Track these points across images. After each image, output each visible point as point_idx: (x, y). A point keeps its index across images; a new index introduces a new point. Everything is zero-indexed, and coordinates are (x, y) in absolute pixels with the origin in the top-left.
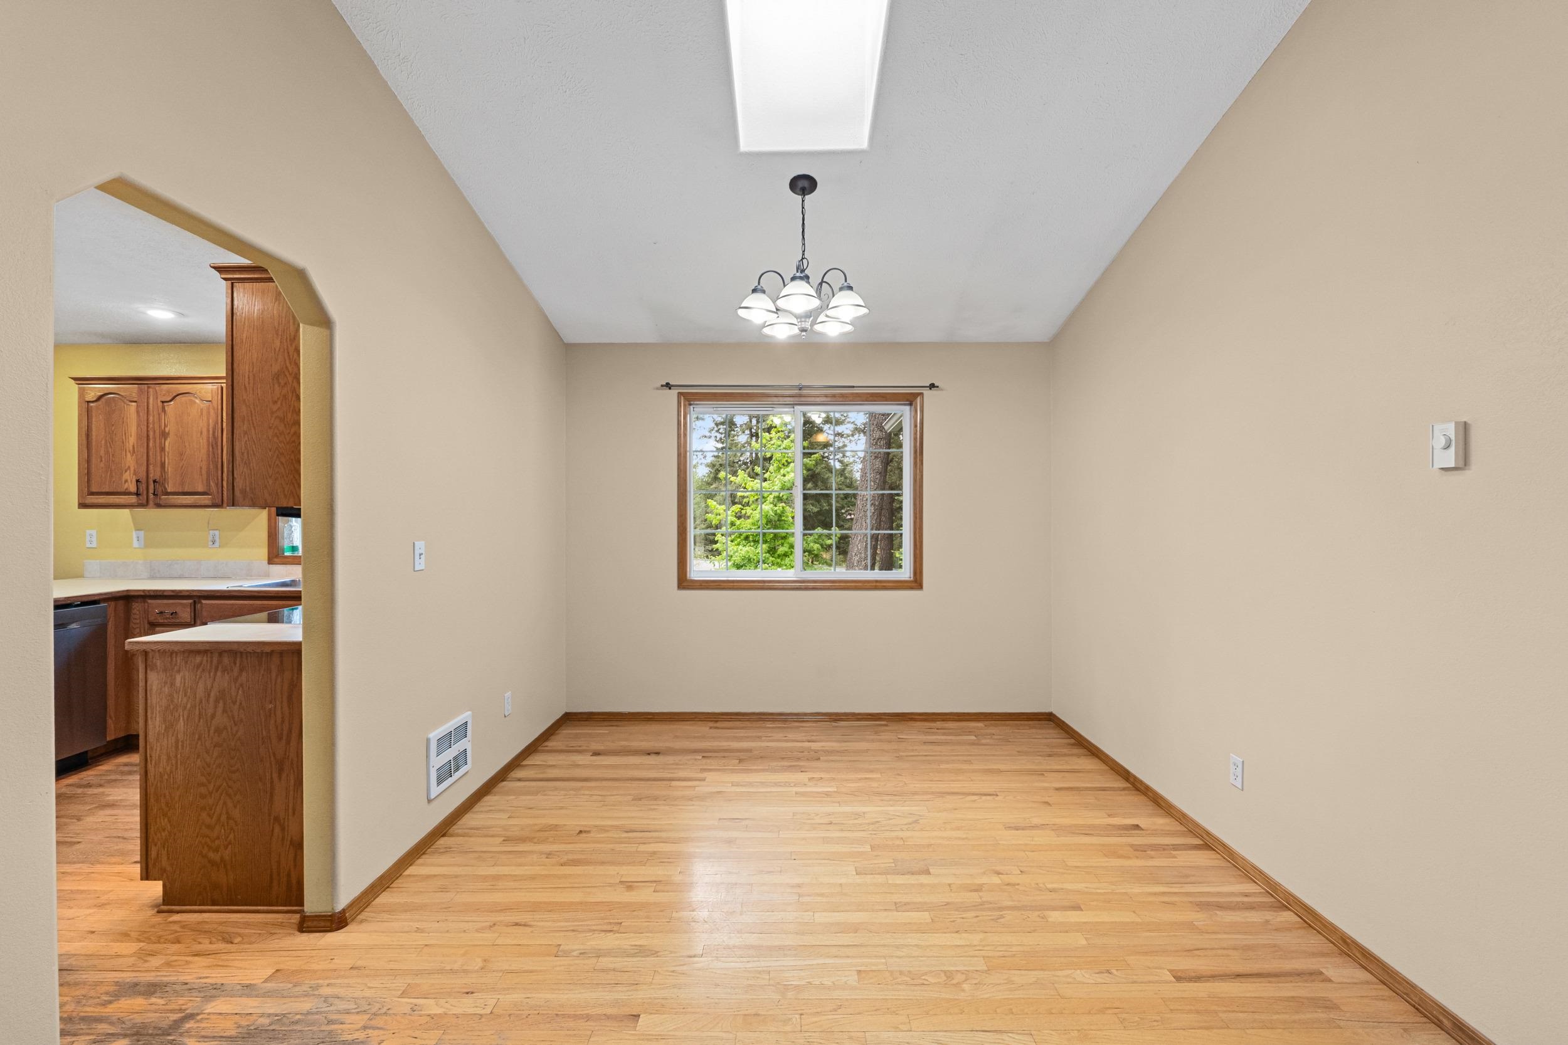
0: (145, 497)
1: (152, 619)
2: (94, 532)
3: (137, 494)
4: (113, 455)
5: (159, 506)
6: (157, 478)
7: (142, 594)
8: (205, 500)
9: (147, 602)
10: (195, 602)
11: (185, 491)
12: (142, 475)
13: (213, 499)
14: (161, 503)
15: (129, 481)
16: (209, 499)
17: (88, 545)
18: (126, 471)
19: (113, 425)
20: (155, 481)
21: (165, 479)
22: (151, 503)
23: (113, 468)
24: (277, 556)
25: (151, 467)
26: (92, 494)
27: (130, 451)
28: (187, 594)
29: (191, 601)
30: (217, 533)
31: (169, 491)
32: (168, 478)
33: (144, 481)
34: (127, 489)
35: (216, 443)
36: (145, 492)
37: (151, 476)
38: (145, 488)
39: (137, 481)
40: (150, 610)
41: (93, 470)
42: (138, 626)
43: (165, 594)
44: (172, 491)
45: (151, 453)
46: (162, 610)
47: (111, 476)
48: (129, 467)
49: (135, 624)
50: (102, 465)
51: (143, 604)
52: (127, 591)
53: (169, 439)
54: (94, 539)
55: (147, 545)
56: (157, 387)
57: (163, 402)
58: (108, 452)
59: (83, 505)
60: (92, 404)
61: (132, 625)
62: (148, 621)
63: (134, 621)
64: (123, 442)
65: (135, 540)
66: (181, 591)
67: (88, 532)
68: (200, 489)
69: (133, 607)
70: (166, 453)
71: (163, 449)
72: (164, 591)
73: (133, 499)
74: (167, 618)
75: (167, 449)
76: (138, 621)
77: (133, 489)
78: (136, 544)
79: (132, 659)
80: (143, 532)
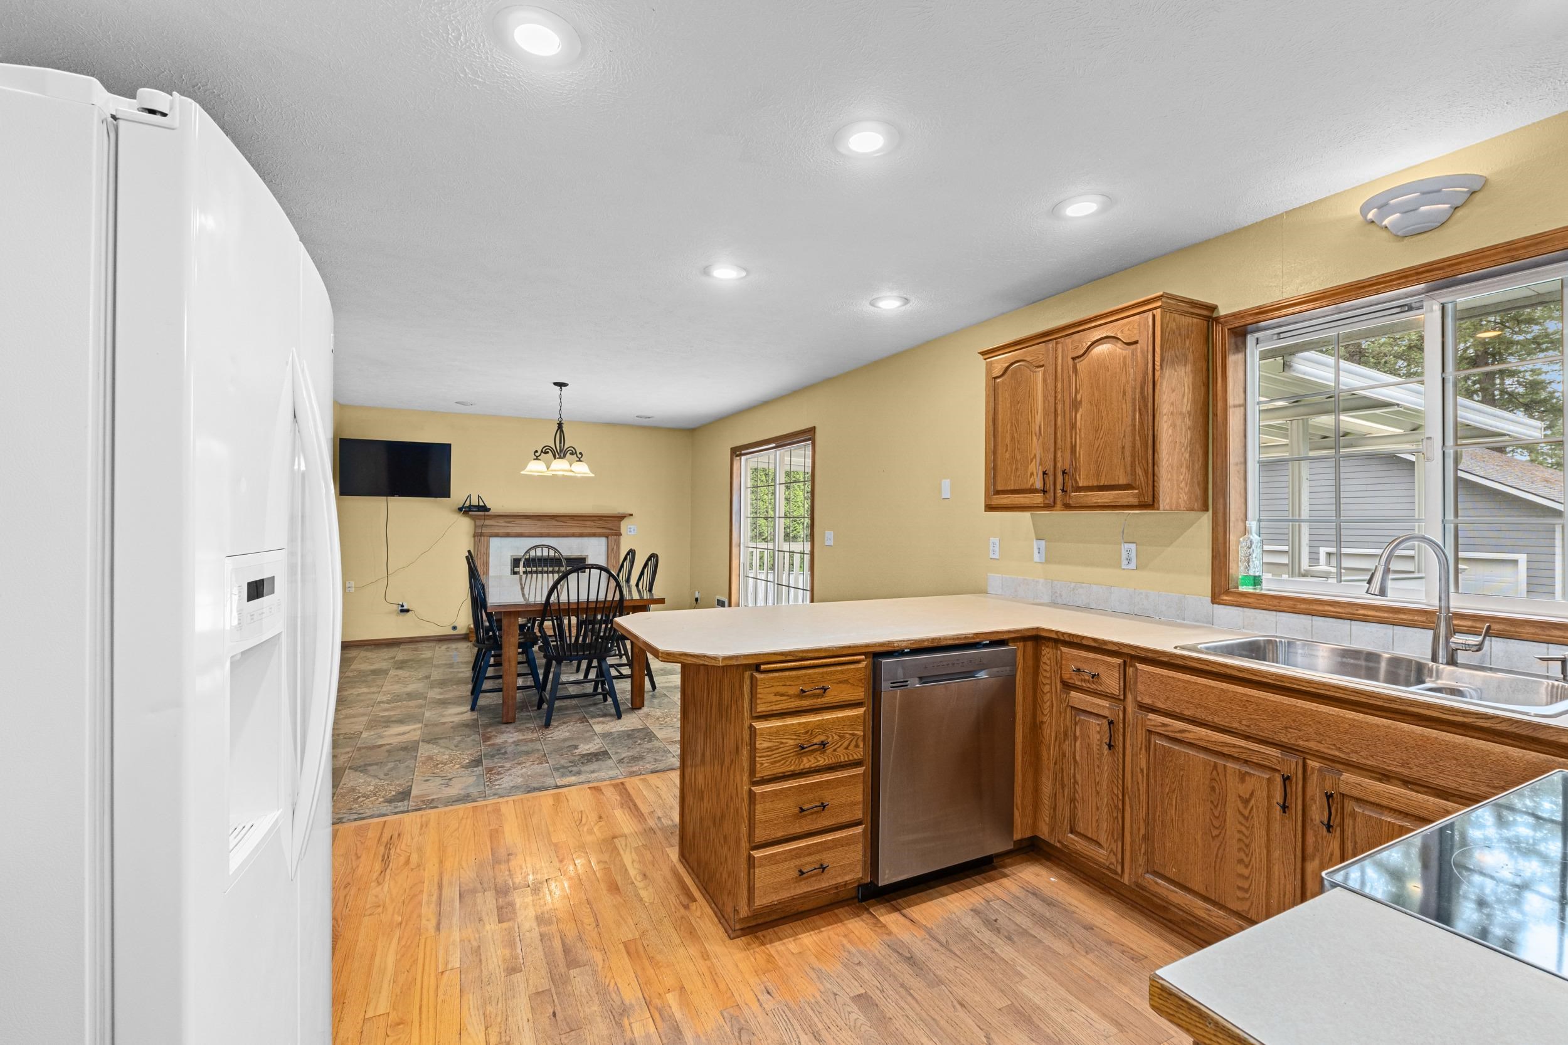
0: (1052, 494)
1: (1066, 676)
2: (996, 540)
3: (1044, 491)
4: (1018, 441)
5: (1068, 507)
6: (1067, 467)
7: (1054, 636)
8: (1129, 497)
9: (1060, 650)
10: (1125, 662)
11: (1102, 484)
12: (1049, 466)
13: (1141, 495)
14: (1071, 502)
15: (1035, 474)
16: (1134, 495)
17: (992, 556)
18: (1031, 462)
19: (1019, 403)
20: (1064, 472)
21: (1075, 469)
22: (1059, 503)
23: (1019, 458)
24: (1227, 592)
25: (1059, 454)
26: (998, 492)
27: (1036, 435)
28: (1115, 648)
29: (1119, 661)
30: (1133, 546)
31: (1080, 485)
32: (1080, 466)
33: (1051, 473)
34: (1032, 485)
35: (1146, 406)
36: (1052, 488)
37: (1059, 465)
38: (1052, 483)
39: (1044, 473)
40: (1063, 662)
41: (999, 463)
42: (1049, 682)
43: (1084, 642)
44: (1085, 485)
45: (1059, 435)
46: (1080, 665)
47: (1016, 469)
48: (1035, 455)
49: (1045, 677)
50: (1007, 455)
51: (1055, 651)
52: (1037, 628)
53: (1080, 410)
54: (997, 548)
55: (1048, 561)
56: (1068, 340)
57: (1074, 359)
58: (1013, 438)
59: (989, 508)
60: (998, 380)
61: (1041, 678)
62: (1061, 677)
63: (1045, 674)
64: (1029, 424)
65: (1036, 551)
66: (1105, 642)
67: (992, 539)
68: (1122, 481)
69: (1043, 653)
70: (1078, 431)
71: (1073, 426)
72: (1083, 637)
73: (1038, 498)
74: (1085, 681)
75: (1078, 424)
76: (1048, 675)
77: (1039, 485)
78: (1036, 558)
79: (1040, 728)
80: (1043, 542)
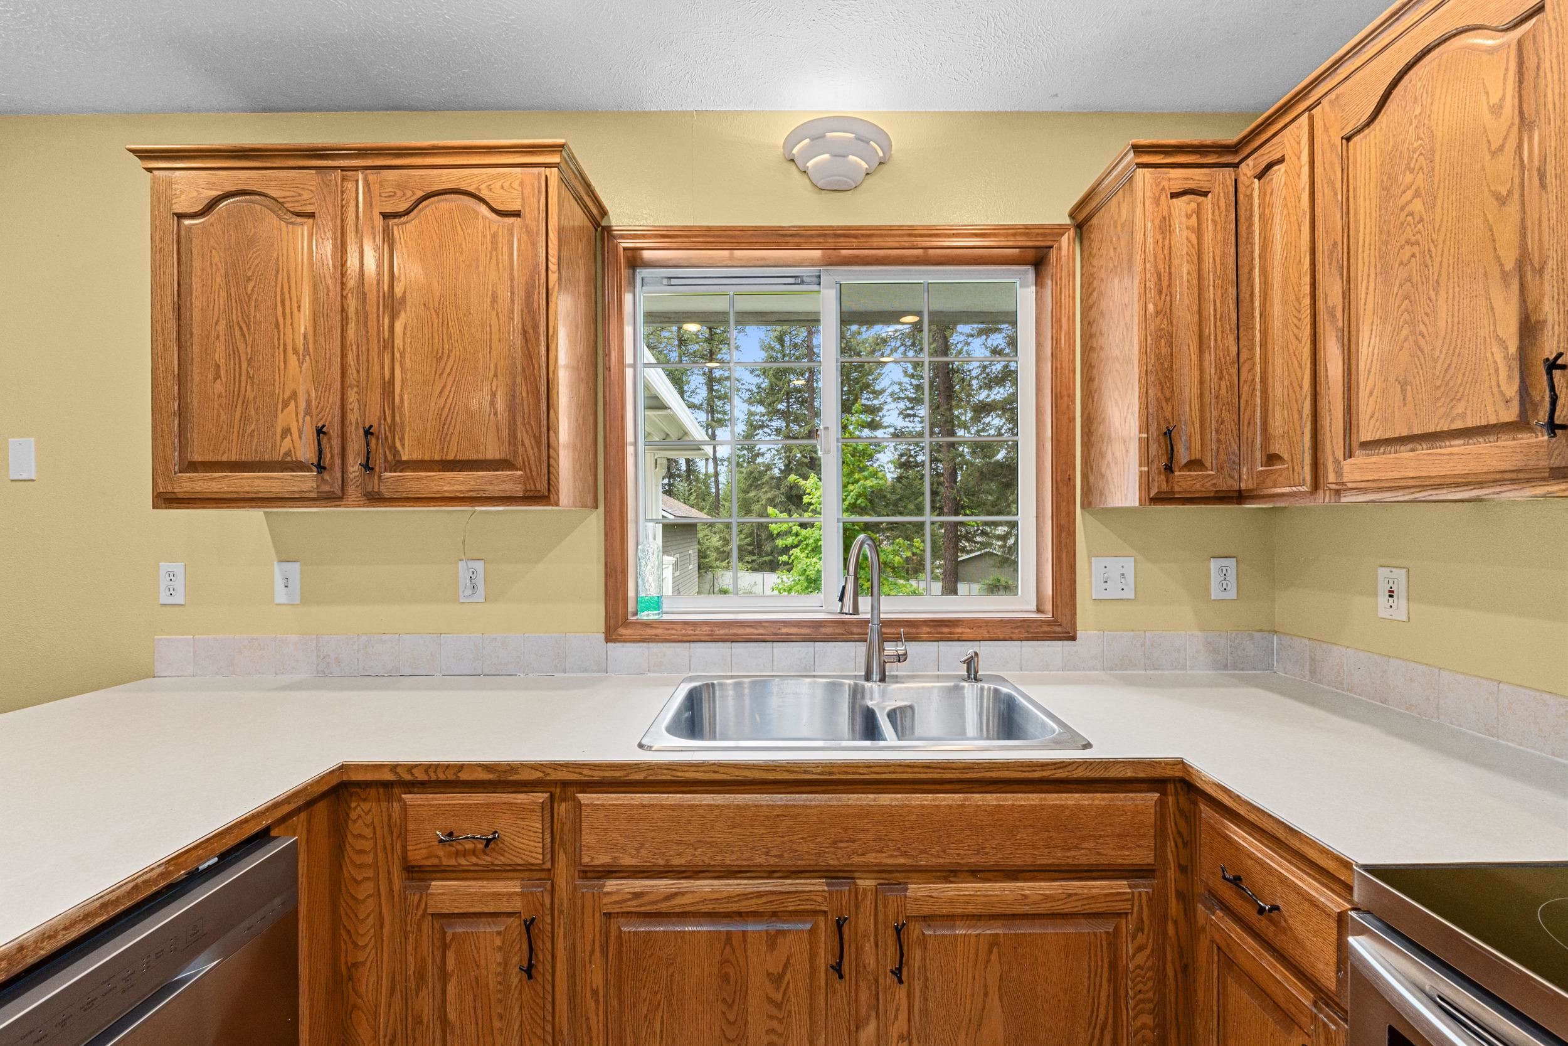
0: (339, 475)
1: (417, 855)
2: (178, 567)
3: (320, 468)
4: (249, 361)
5: (375, 498)
6: (373, 418)
7: (388, 776)
8: (506, 481)
9: (400, 800)
10: (552, 797)
11: (451, 457)
12: (331, 418)
13: (527, 479)
14: (383, 489)
15: (295, 430)
16: (515, 480)
17: (164, 598)
18: (286, 404)
19: (249, 280)
20: (368, 432)
21: (393, 427)
22: (353, 491)
23: (250, 395)
24: (626, 624)
25: (352, 396)
26: (193, 467)
27: (295, 351)
28: (536, 775)
29: (541, 797)
30: (479, 566)
31: (405, 458)
32: (403, 423)
33: (334, 431)
34: (288, 453)
35: (535, 326)
36: (338, 461)
37: (353, 417)
38: (337, 450)
39: (320, 431)
40: (411, 827)
41: (195, 402)
42: (370, 873)
43: (464, 776)
44: (415, 457)
45: (351, 357)
46: (451, 825)
47: (245, 419)
48: (294, 395)
49: (361, 866)
50: (219, 387)
51: (384, 804)
52: (343, 767)
53: (403, 315)
54: (179, 584)
55: (306, 600)
56: (372, 176)
57: (386, 216)
58: (235, 351)
59: (165, 499)
60: (187, 222)
61: (349, 870)
62: (405, 857)
63: (358, 859)
64: (277, 326)
65: (279, 583)
66: (512, 768)
67: (165, 566)
68: (492, 452)
69: (353, 815)
70: (397, 355)
71: (388, 344)
72: (461, 767)
73: (305, 481)
74: (465, 853)
75: (398, 342)
76: (369, 859)
77: (305, 452)
78: (280, 595)
79: (350, 979)
80: (297, 566)
